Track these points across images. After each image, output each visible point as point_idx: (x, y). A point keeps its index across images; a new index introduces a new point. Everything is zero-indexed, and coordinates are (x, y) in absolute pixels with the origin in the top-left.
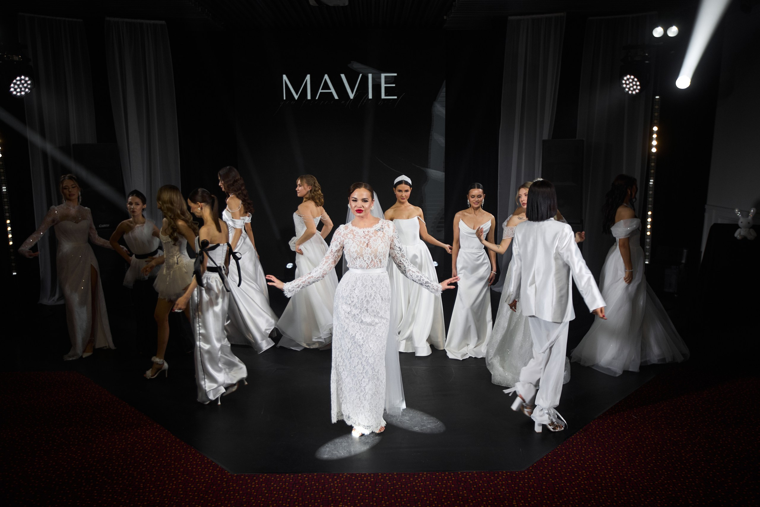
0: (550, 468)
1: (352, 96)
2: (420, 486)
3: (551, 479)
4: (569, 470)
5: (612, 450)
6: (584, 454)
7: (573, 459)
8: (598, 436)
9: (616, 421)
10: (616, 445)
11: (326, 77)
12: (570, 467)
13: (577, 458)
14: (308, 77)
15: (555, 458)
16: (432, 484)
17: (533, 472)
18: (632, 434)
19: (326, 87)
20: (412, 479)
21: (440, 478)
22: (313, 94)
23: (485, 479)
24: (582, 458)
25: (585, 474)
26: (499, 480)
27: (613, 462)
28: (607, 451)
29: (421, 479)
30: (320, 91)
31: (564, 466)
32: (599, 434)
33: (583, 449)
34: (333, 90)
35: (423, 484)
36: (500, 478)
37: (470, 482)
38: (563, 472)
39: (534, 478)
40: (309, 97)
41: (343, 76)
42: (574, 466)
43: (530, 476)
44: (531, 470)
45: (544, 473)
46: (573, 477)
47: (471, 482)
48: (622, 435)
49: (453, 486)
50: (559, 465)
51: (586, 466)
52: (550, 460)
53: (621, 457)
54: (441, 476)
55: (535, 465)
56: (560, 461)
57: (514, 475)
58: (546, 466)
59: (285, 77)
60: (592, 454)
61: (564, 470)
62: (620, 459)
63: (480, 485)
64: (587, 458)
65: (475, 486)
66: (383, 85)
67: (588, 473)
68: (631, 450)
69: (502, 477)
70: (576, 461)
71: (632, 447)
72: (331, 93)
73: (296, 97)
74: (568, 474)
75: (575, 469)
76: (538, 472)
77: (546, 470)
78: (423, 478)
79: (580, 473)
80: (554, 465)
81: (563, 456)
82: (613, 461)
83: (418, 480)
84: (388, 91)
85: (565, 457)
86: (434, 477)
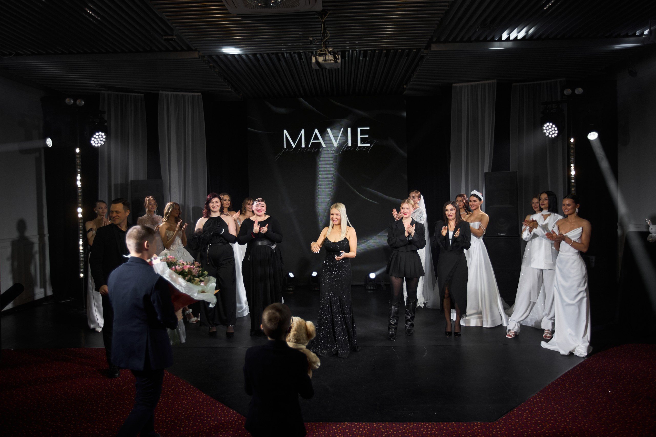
0: (517, 420)
1: (335, 144)
2: (409, 433)
3: (519, 428)
4: (534, 422)
5: (568, 407)
6: (544, 410)
7: (535, 414)
8: (554, 397)
9: (567, 386)
10: (571, 404)
11: (316, 131)
12: (534, 420)
13: (539, 413)
14: (303, 131)
15: (520, 413)
16: (418, 431)
17: (503, 423)
18: (583, 395)
19: (316, 138)
20: (401, 427)
21: (425, 426)
22: (307, 143)
23: (463, 428)
24: (543, 413)
25: (548, 425)
26: (475, 429)
27: (570, 417)
28: (564, 408)
29: (409, 427)
30: (312, 141)
31: (529, 419)
32: (554, 395)
33: (543, 406)
34: (321, 141)
35: (412, 431)
36: (476, 427)
37: (450, 430)
38: (529, 423)
39: (505, 427)
40: (303, 146)
41: (328, 130)
42: (537, 419)
43: (501, 426)
44: (501, 421)
45: (513, 424)
46: (538, 428)
47: (452, 430)
48: (574, 396)
49: (437, 433)
50: (524, 418)
51: (548, 419)
52: (516, 414)
53: (577, 412)
54: (426, 426)
55: (504, 418)
56: (525, 415)
57: (487, 425)
58: (513, 418)
59: (285, 131)
60: (551, 410)
61: (529, 422)
62: (576, 414)
63: (460, 432)
64: (547, 413)
65: (455, 433)
67: (551, 424)
68: (585, 407)
69: (477, 427)
70: (539, 415)
71: (585, 405)
72: (320, 143)
73: (294, 146)
74: (533, 425)
75: (539, 421)
76: (508, 423)
77: (514, 422)
78: (411, 427)
79: (544, 424)
80: (520, 418)
81: (527, 412)
82: (570, 415)
83: (407, 428)
85: (528, 412)
86: (420, 426)
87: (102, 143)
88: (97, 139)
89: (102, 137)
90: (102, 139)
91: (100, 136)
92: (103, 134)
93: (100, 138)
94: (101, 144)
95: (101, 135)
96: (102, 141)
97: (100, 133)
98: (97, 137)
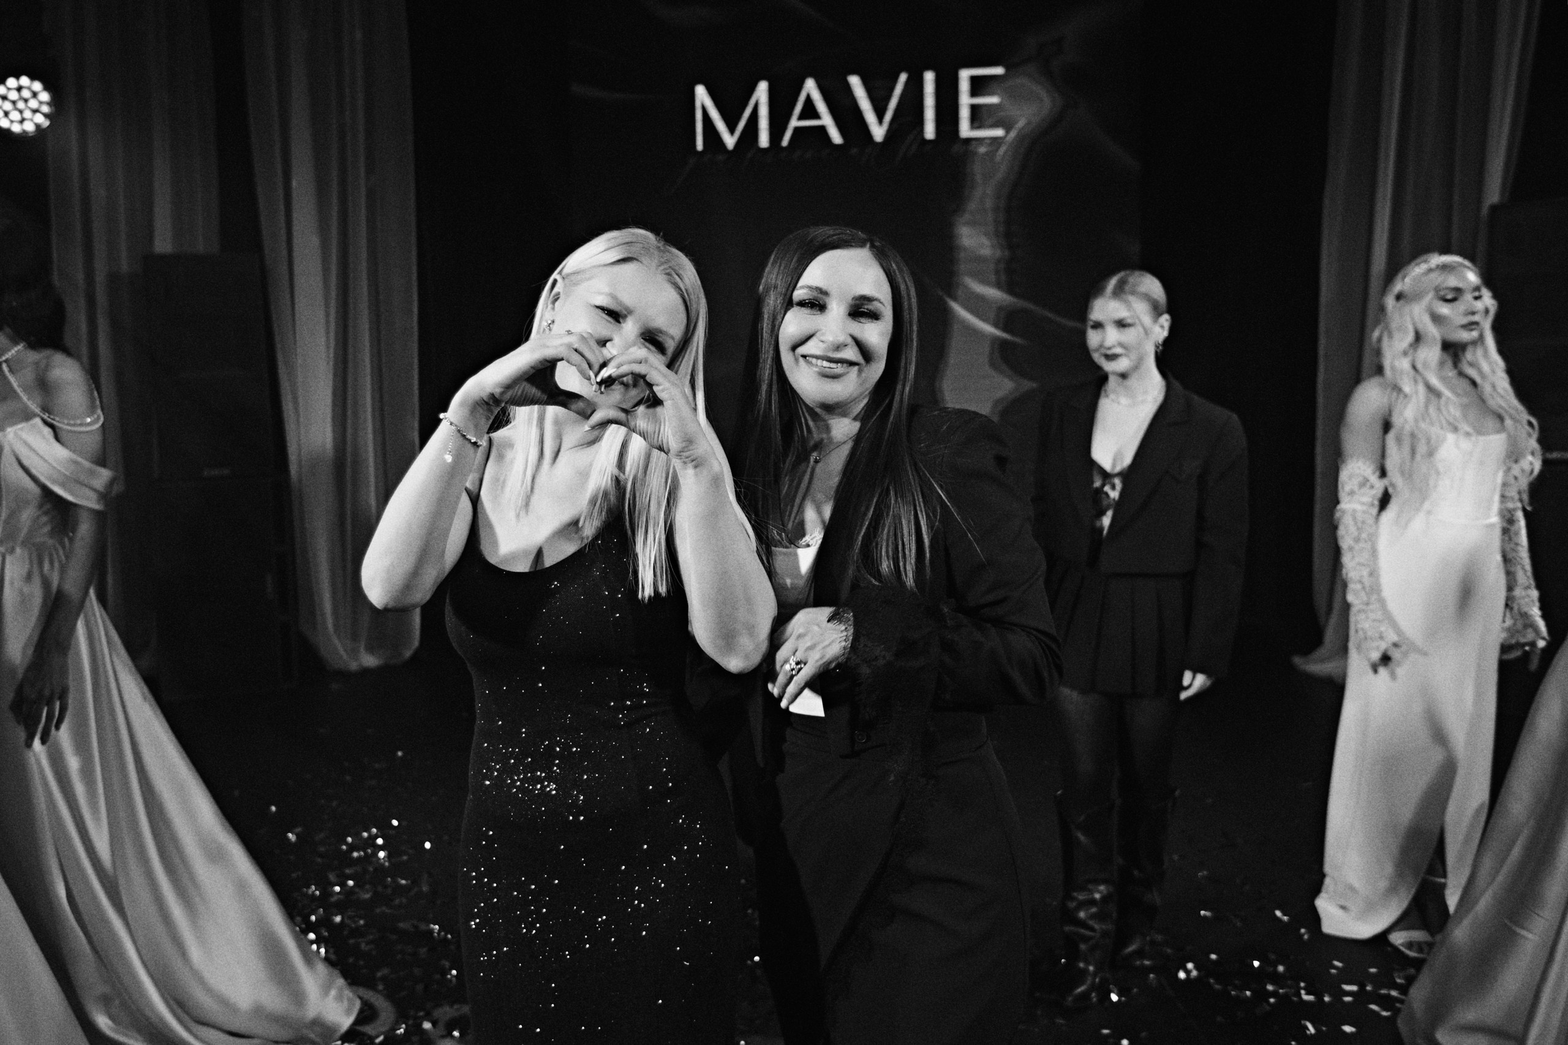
1: (878, 132)
11: (810, 86)
14: (762, 90)
19: (810, 111)
22: (777, 130)
30: (794, 123)
34: (827, 120)
40: (764, 140)
41: (855, 81)
59: (701, 91)
66: (965, 100)
72: (822, 129)
73: (730, 141)
84: (978, 115)
87: (40, 119)
88: (14, 103)
89: (35, 95)
90: (33, 104)
91: (26, 94)
92: (37, 86)
93: (26, 101)
94: (38, 126)
95: (29, 88)
96: (35, 111)
97: (25, 80)
98: (13, 95)
